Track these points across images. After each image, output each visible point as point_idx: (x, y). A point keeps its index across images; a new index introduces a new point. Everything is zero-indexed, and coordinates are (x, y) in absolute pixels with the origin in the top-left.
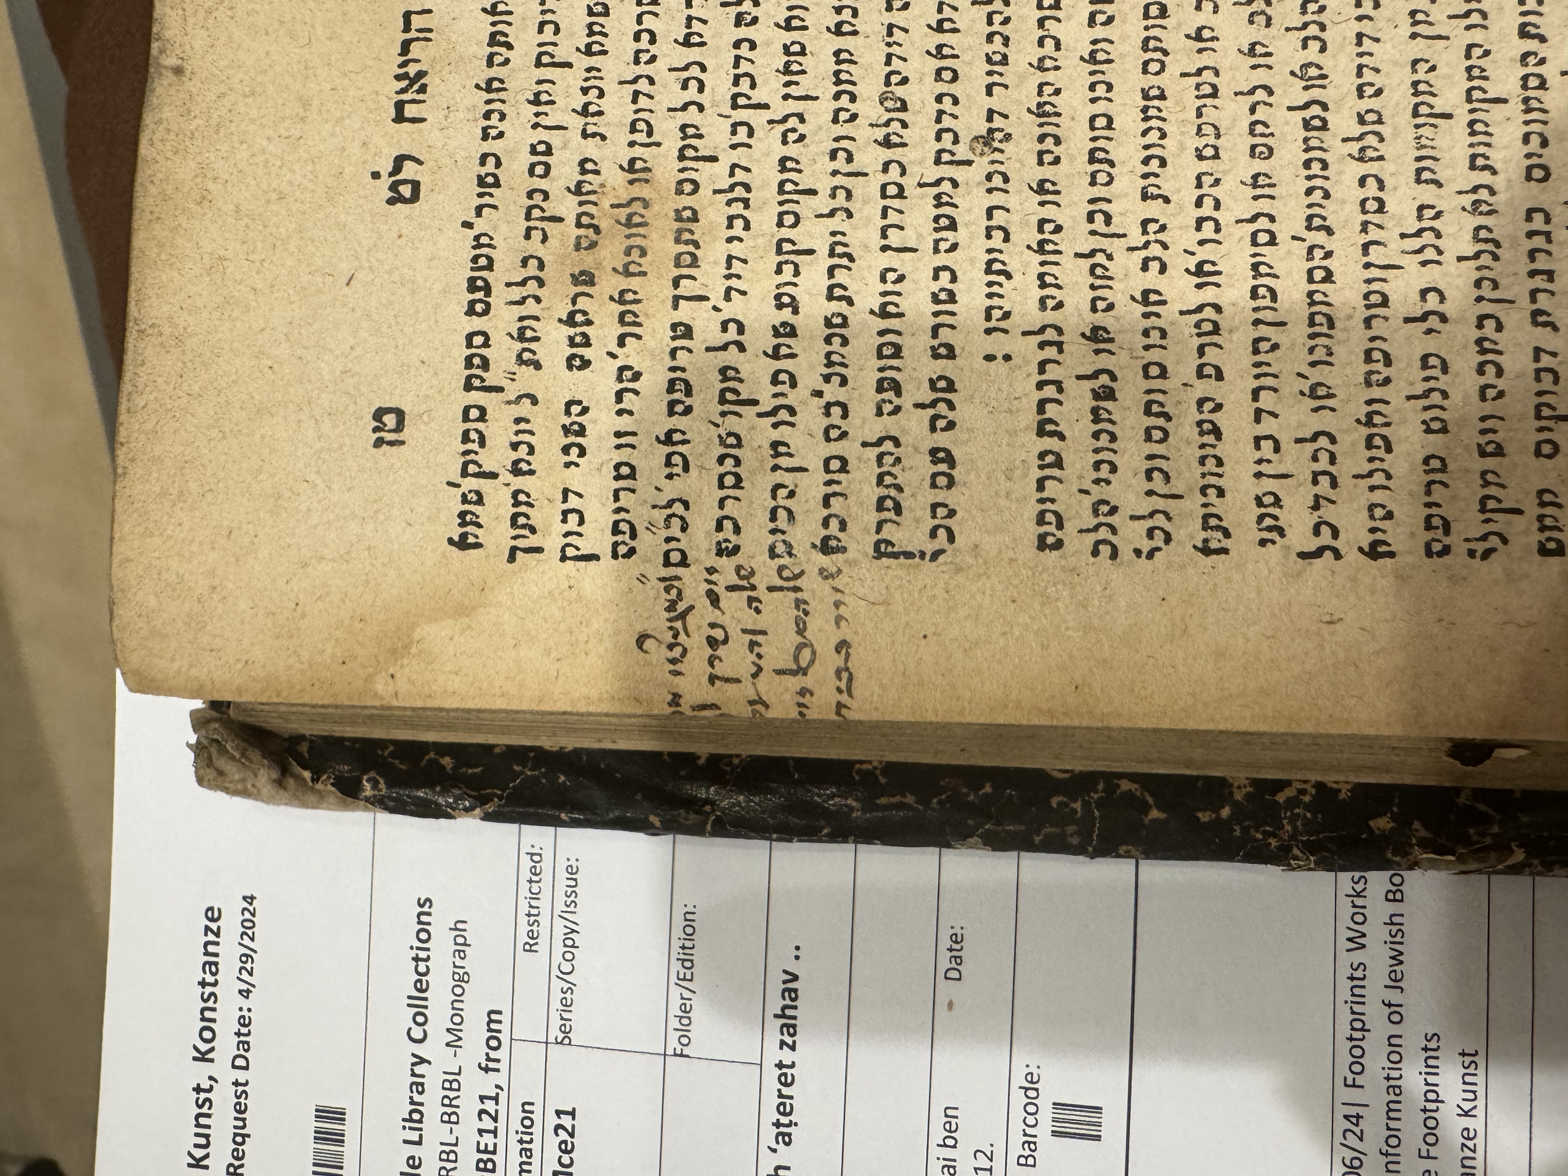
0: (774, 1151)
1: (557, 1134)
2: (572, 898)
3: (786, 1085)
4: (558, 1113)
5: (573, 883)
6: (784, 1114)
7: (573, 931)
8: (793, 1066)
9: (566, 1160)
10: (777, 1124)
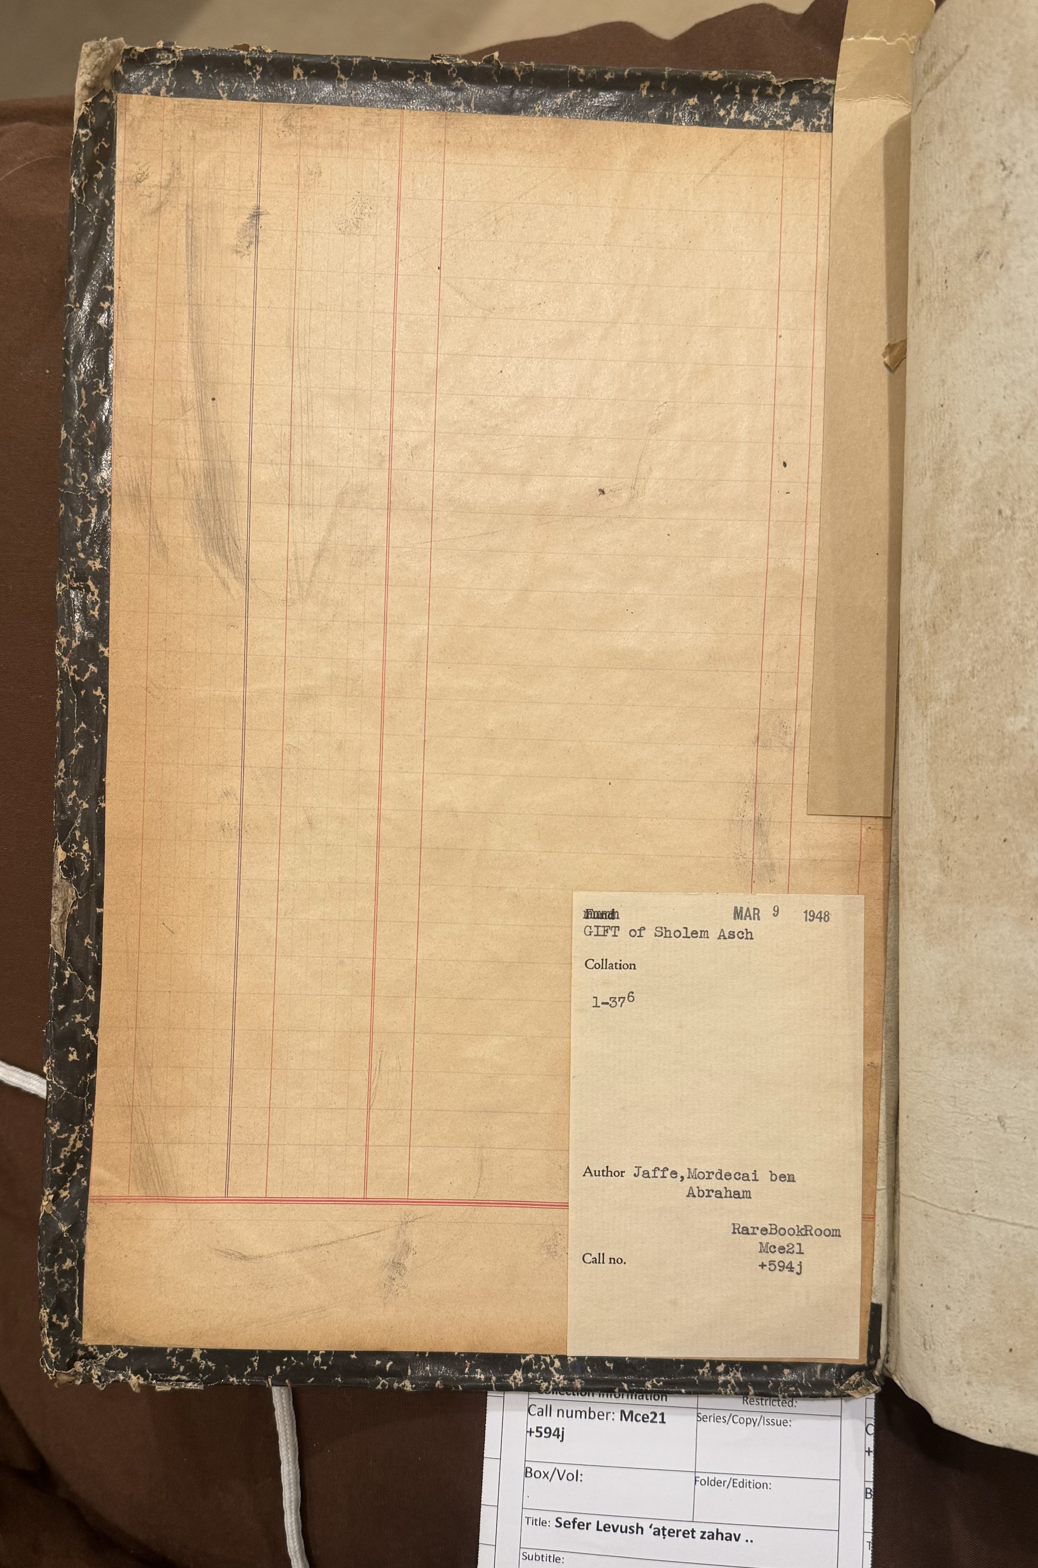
0: (651, 1527)
1: (651, 1413)
2: (771, 1423)
3: (684, 1534)
4: (662, 1414)
5: (779, 1423)
6: (669, 1532)
7: (755, 1424)
8: (693, 1537)
9: (639, 1418)
10: (664, 1529)
